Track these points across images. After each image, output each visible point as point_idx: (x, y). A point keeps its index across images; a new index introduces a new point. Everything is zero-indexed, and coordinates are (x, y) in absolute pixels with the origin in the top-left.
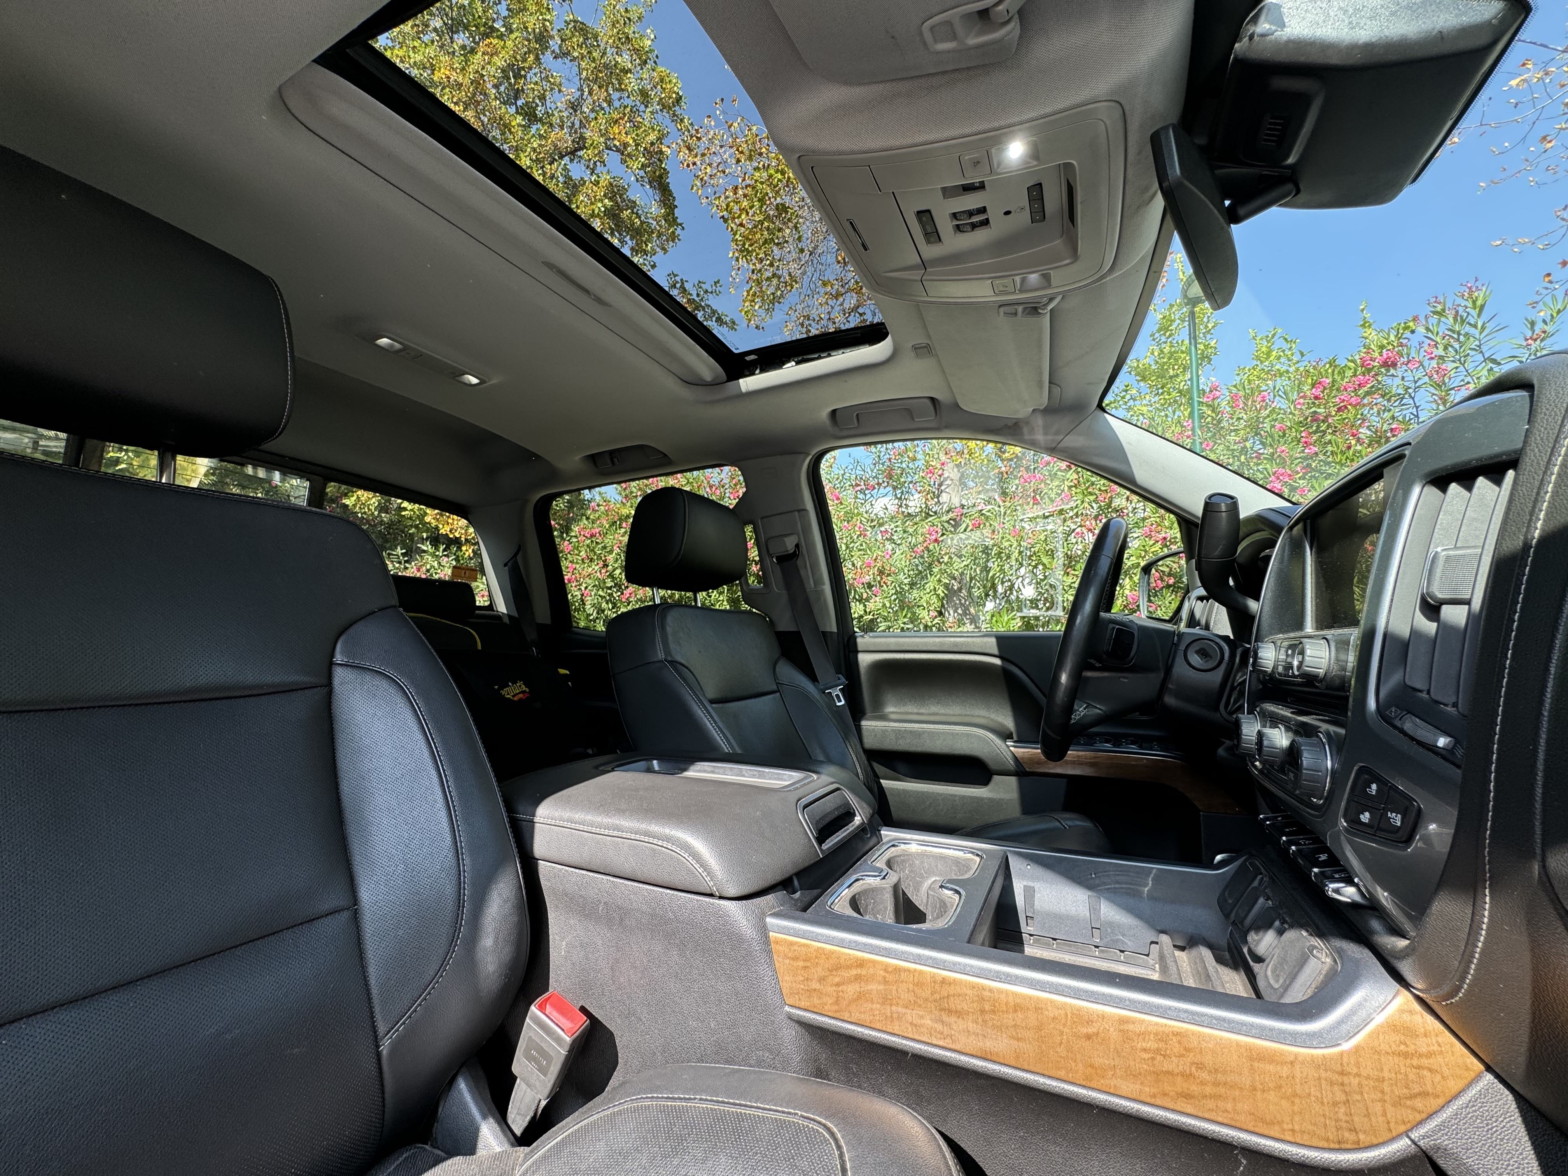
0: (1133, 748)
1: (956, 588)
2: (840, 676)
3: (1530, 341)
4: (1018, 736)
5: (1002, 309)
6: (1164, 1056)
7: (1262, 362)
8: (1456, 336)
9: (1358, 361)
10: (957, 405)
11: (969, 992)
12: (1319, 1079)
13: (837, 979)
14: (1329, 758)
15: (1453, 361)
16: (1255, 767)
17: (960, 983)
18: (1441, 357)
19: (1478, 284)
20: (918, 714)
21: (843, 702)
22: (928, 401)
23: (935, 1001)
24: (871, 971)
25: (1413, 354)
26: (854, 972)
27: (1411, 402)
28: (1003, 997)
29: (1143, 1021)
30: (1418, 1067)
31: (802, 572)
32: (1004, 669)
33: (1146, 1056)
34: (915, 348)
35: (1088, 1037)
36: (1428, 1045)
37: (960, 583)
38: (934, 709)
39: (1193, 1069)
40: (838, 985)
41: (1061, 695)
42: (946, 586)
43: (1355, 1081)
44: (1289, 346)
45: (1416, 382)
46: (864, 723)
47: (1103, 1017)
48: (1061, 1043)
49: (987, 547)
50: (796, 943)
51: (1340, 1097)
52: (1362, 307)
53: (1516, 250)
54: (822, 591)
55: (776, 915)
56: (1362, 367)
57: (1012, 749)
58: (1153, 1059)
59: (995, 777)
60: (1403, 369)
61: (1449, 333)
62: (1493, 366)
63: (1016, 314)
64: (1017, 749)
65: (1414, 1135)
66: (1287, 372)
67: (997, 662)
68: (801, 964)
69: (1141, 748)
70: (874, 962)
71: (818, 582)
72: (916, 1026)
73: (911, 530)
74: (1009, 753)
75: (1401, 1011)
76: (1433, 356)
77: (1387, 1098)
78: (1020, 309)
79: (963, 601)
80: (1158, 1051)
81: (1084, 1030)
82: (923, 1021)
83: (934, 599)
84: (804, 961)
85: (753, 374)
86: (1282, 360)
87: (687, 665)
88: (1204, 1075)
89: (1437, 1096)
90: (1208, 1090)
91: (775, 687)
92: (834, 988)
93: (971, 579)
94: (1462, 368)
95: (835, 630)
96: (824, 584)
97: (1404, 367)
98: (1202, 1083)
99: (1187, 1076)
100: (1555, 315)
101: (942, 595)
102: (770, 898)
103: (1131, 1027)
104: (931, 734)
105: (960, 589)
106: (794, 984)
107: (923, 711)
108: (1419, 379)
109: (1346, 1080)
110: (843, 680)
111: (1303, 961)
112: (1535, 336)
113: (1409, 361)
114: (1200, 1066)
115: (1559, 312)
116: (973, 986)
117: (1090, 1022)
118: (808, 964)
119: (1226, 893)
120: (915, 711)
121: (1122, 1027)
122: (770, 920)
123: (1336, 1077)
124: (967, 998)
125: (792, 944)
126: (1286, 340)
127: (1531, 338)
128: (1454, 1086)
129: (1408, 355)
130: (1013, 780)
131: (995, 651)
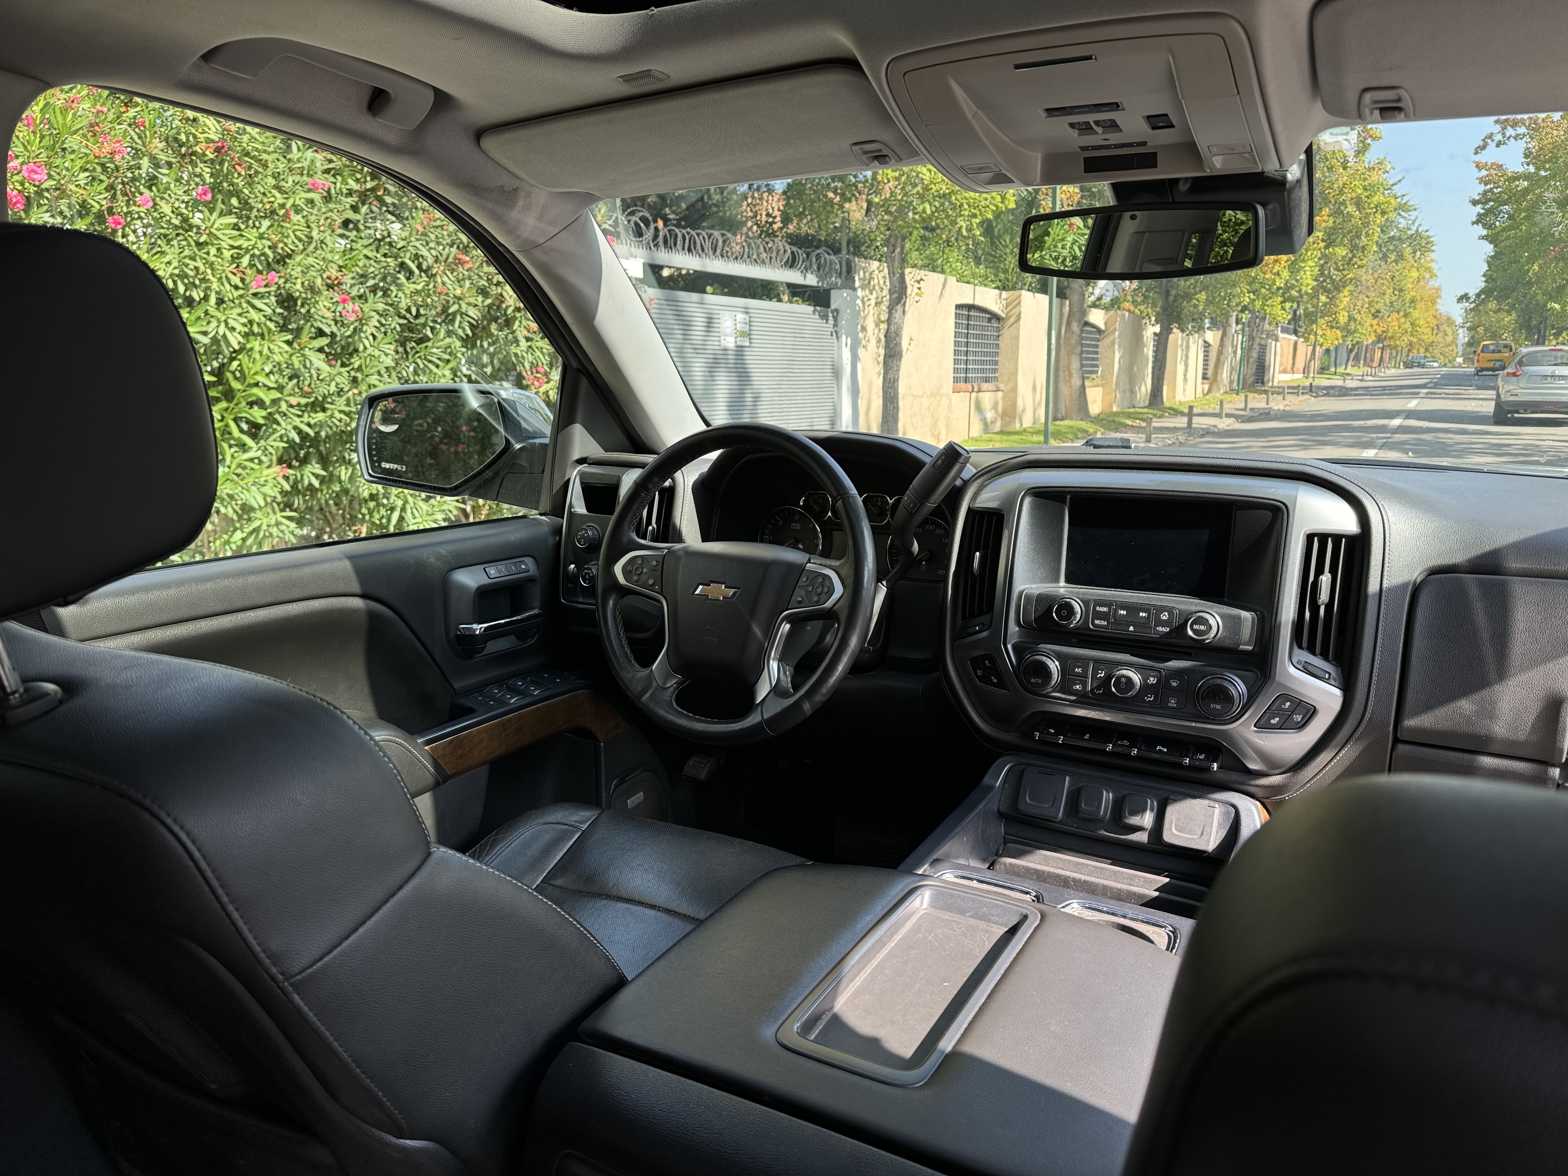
32: (372, 615)
57: (427, 747)
64: (433, 746)
67: (357, 603)
74: (426, 756)
130: (428, 798)
131: (355, 586)
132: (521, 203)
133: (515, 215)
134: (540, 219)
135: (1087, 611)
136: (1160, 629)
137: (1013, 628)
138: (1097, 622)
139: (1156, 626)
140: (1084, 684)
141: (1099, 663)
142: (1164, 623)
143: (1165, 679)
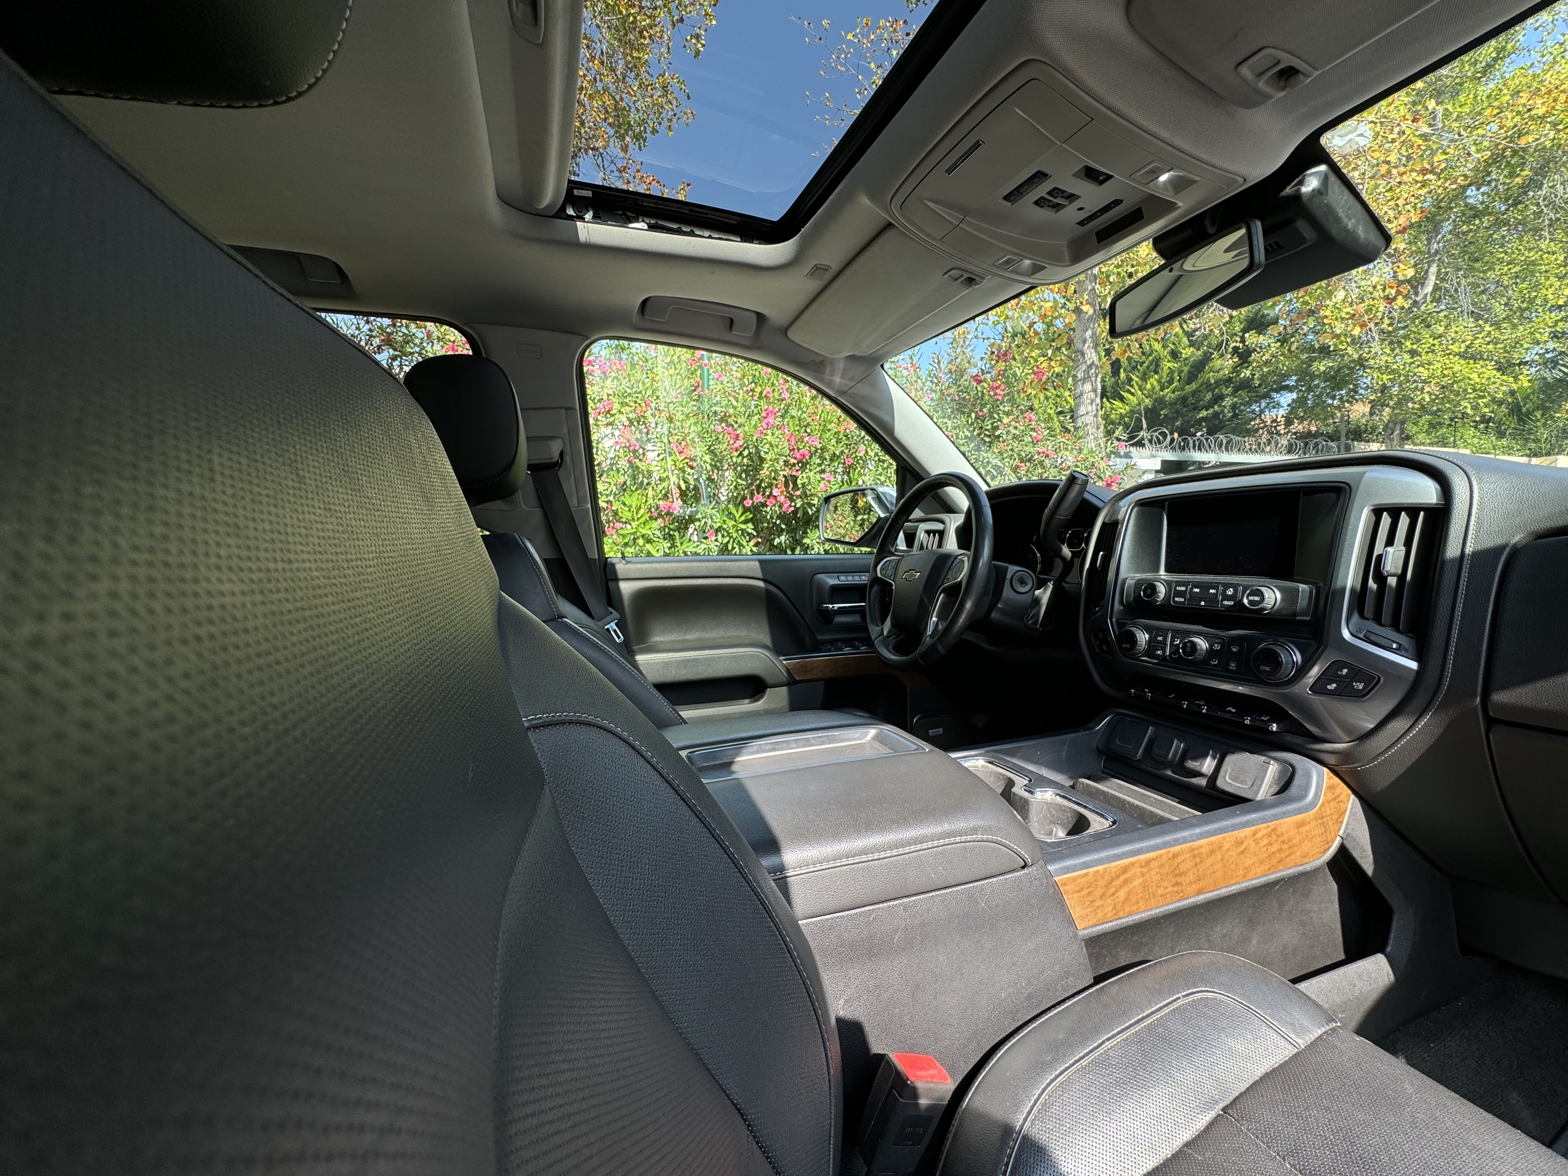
2: (612, 609)
10: (784, 332)
13: (1113, 890)
16: (1146, 662)
17: (1186, 850)
20: (683, 642)
21: (621, 638)
22: (754, 316)
23: (1172, 871)
30: (1339, 802)
31: (565, 487)
32: (767, 591)
34: (817, 267)
36: (1339, 791)
39: (1281, 845)
40: (1113, 894)
46: (639, 658)
50: (1078, 877)
51: (1323, 829)
54: (587, 511)
57: (784, 661)
59: (768, 689)
63: (957, 279)
64: (789, 662)
67: (761, 584)
68: (1086, 892)
71: (583, 499)
74: (782, 667)
75: (1329, 779)
84: (1086, 888)
85: (582, 219)
89: (1344, 812)
92: (1111, 898)
96: (588, 502)
110: (615, 613)
111: (1264, 770)
118: (1091, 889)
120: (680, 639)
123: (1321, 821)
125: (1075, 879)
130: (784, 690)
131: (759, 574)
132: (828, 370)
133: (826, 377)
134: (843, 377)
135: (1170, 591)
136: (1225, 603)
137: (1117, 605)
138: (1177, 599)
139: (1222, 600)
140: (1164, 652)
141: (1176, 633)
142: (1228, 598)
143: (1227, 643)
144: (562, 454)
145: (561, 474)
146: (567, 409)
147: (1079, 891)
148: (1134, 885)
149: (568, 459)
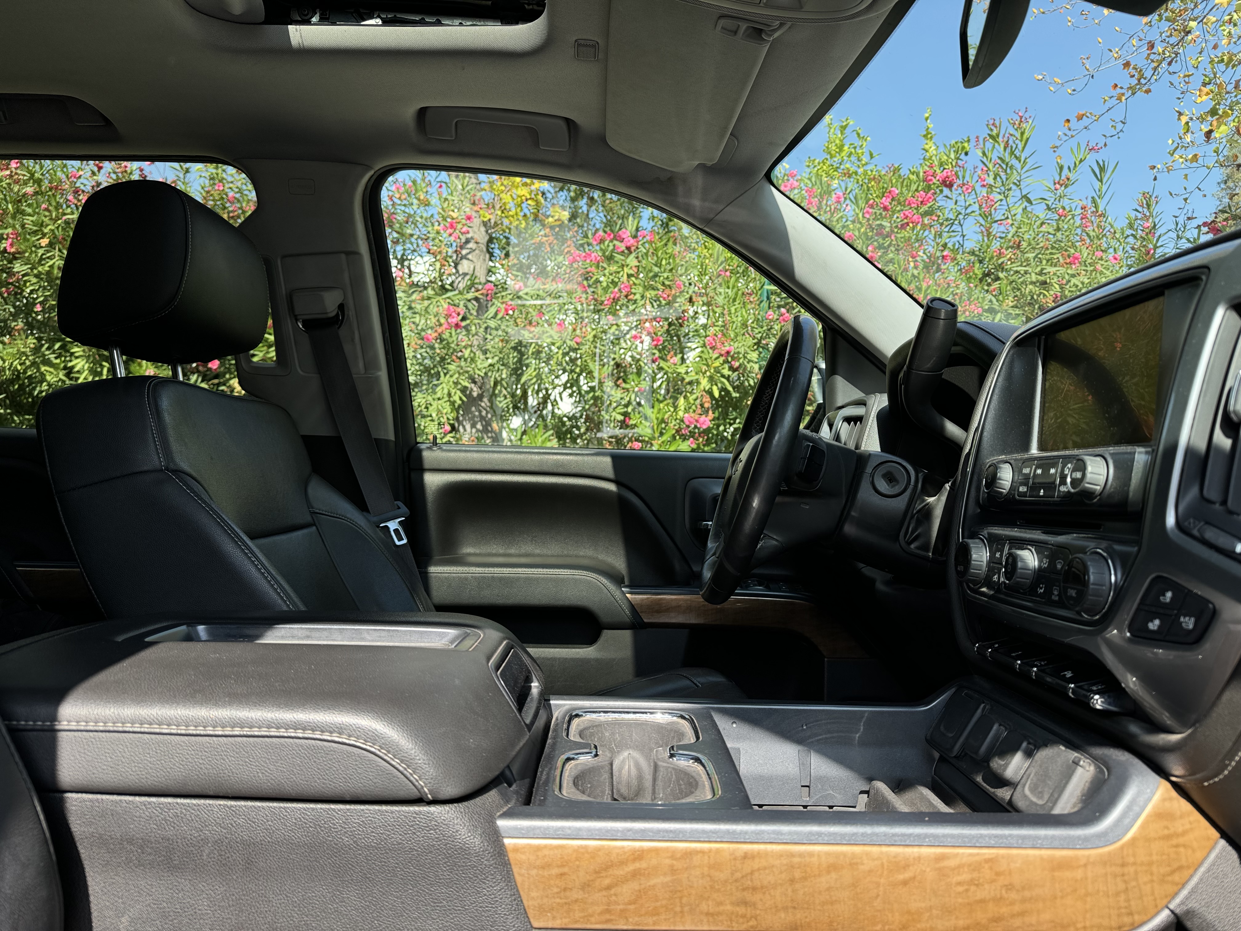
0: (759, 589)
1: (475, 394)
2: (400, 504)
3: (1058, 186)
4: (631, 579)
5: (722, 22)
6: (977, 885)
7: (831, 158)
8: (1004, 167)
9: (921, 174)
10: (602, 139)
11: (777, 862)
12: (1106, 874)
13: (607, 882)
14: (1113, 572)
15: (1000, 193)
16: (983, 594)
17: (766, 854)
18: (991, 186)
19: (1027, 115)
20: (504, 555)
21: (405, 541)
22: (563, 124)
23: (736, 881)
24: (654, 862)
25: (967, 178)
26: (631, 867)
27: (960, 229)
28: (814, 860)
29: (958, 854)
30: (1177, 846)
31: (347, 348)
33: (960, 889)
34: (579, 44)
35: (905, 883)
36: (1183, 825)
37: (481, 388)
38: (528, 547)
39: (1004, 892)
40: (608, 888)
41: (749, 523)
42: (464, 390)
43: (1132, 869)
44: (860, 144)
45: (966, 209)
46: (433, 570)
47: (919, 858)
48: (878, 896)
49: (520, 343)
50: (545, 846)
51: (1121, 886)
52: (927, 115)
53: (1052, 88)
54: (377, 380)
55: (509, 815)
56: (924, 181)
57: (628, 595)
58: (967, 891)
59: (605, 631)
60: (957, 192)
61: (999, 162)
62: (1028, 205)
63: (735, 33)
64: (634, 596)
65: (1172, 906)
66: (856, 173)
67: (612, 487)
68: (555, 871)
69: (768, 588)
70: (656, 850)
71: (371, 364)
72: (712, 915)
73: (418, 307)
74: (625, 601)
75: (1164, 800)
76: (985, 183)
77: (1155, 878)
78: (744, 26)
79: (484, 413)
80: (971, 882)
81: (901, 877)
82: (721, 908)
83: (447, 408)
84: (558, 867)
85: (307, 22)
86: (853, 158)
87: (199, 478)
88: (1013, 895)
89: (1188, 867)
90: (1017, 908)
91: (308, 519)
92: (604, 893)
93: (496, 383)
94: (1004, 202)
95: (392, 437)
96: (379, 369)
97: (960, 191)
98: (1012, 903)
99: (998, 900)
100: (1077, 163)
101: (459, 402)
102: (493, 795)
103: (946, 863)
104: (529, 580)
105: (480, 397)
106: (545, 900)
107: (512, 551)
108: (970, 205)
109: (1126, 870)
110: (404, 509)
111: (1068, 775)
112: (1061, 182)
113: (964, 184)
114: (1009, 887)
115: (1081, 161)
116: (780, 855)
117: (906, 867)
118: (566, 870)
119: (942, 728)
120: (501, 551)
121: (937, 866)
122: (502, 823)
123: (1118, 870)
124: (775, 869)
125: (538, 848)
126: (858, 134)
127: (1059, 183)
128: (1199, 855)
129: (964, 177)
130: (626, 635)
131: (610, 474)
132: (680, 189)
133: (681, 200)
134: (704, 200)
135: (1017, 477)
136: (1062, 488)
138: (1021, 489)
139: (1059, 485)
140: (1000, 574)
141: (1012, 544)
143: (1055, 556)
144: (341, 307)
145: (343, 332)
146: (348, 253)
147: (543, 868)
148: (652, 882)
149: (351, 312)
